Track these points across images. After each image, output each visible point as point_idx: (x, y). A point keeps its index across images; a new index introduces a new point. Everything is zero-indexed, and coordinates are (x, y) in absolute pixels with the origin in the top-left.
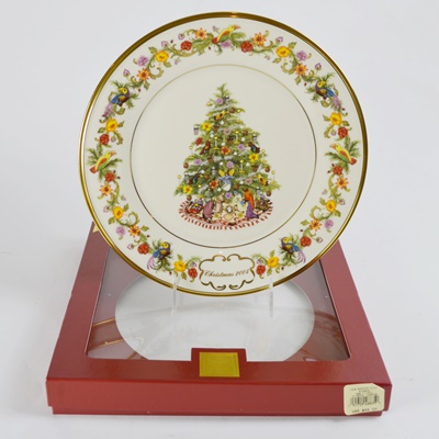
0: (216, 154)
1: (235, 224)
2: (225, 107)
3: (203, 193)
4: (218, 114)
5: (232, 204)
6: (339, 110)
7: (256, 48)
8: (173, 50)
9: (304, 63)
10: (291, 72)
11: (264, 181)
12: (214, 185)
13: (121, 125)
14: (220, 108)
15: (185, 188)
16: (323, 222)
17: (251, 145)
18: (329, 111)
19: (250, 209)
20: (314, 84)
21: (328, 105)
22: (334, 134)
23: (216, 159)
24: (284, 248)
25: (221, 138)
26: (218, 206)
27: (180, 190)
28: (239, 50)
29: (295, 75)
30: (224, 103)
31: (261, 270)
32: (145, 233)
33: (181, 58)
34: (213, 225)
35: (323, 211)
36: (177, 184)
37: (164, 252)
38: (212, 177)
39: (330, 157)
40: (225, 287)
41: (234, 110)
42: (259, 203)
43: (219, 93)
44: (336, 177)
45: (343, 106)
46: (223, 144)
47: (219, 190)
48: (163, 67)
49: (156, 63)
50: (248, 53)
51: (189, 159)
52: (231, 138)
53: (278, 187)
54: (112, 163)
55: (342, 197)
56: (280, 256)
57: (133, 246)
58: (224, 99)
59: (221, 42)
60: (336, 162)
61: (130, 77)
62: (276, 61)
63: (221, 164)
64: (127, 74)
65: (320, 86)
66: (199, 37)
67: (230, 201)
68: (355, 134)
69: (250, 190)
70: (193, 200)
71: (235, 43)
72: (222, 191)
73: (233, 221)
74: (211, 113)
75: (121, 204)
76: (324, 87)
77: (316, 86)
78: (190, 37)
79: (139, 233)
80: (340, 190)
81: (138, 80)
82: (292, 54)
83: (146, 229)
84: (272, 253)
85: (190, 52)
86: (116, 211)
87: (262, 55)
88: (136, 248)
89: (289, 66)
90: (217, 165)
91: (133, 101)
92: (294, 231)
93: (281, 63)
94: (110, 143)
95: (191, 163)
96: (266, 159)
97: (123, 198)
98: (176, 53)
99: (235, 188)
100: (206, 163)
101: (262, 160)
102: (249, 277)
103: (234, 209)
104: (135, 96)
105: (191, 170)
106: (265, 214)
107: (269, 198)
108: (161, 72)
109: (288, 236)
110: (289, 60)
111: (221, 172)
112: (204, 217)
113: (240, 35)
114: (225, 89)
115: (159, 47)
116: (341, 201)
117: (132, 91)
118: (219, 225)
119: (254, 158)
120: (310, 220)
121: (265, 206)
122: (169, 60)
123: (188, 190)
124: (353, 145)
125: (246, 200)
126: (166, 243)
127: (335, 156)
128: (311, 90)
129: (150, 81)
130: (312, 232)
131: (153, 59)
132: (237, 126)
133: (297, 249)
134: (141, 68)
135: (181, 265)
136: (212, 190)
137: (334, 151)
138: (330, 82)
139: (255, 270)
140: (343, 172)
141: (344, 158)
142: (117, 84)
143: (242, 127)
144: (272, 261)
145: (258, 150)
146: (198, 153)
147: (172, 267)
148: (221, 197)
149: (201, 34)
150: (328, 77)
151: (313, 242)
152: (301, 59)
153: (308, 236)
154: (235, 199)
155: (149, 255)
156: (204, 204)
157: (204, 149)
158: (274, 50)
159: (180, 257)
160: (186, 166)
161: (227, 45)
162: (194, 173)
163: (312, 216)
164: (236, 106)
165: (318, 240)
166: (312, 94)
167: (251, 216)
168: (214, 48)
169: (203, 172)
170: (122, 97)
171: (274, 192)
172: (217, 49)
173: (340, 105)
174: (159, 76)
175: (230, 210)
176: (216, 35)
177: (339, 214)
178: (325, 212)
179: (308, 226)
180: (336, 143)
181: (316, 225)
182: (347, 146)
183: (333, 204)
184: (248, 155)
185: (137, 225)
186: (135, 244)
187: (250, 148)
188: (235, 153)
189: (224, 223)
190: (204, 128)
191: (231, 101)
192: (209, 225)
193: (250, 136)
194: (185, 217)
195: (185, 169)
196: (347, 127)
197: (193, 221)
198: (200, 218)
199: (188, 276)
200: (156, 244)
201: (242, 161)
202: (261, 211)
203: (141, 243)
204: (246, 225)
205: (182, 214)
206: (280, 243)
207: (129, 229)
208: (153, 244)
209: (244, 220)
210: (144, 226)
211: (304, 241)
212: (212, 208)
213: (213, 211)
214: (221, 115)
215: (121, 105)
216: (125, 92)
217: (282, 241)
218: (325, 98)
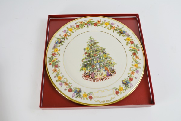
0: (92, 57)
1: (103, 79)
2: (93, 42)
3: (90, 69)
4: (91, 45)
5: (101, 72)
6: (129, 36)
7: (98, 24)
8: (74, 28)
9: (114, 26)
10: (110, 29)
11: (111, 63)
12: (93, 66)
13: (59, 50)
14: (91, 43)
15: (83, 69)
16: (135, 72)
18: (126, 37)
19: (108, 73)
20: (118, 31)
21: (125, 36)
22: (129, 44)
23: (93, 58)
24: (124, 83)
25: (93, 51)
27: (81, 70)
28: (93, 26)
29: (112, 30)
30: (92, 41)
31: (117, 93)
32: (71, 85)
33: (76, 30)
34: (96, 80)
36: (80, 68)
37: (78, 91)
38: (92, 64)
39: (131, 51)
41: (96, 43)
42: (110, 70)
43: (90, 39)
44: (134, 56)
45: (129, 35)
46: (94, 53)
47: (95, 68)
48: (71, 33)
49: (69, 32)
50: (96, 26)
53: (116, 64)
54: (57, 62)
55: (139, 62)
56: (123, 86)
57: (66, 89)
58: (92, 40)
59: (88, 24)
60: (133, 52)
61: (61, 36)
62: (105, 27)
63: (95, 59)
64: (60, 35)
66: (81, 24)
67: (100, 71)
69: (106, 66)
70: (87, 72)
71: (92, 24)
72: (97, 68)
73: (102, 78)
74: (88, 45)
75: (61, 75)
76: (122, 31)
77: (119, 31)
78: (78, 24)
79: (68, 85)
80: (137, 60)
81: (64, 37)
82: (109, 24)
84: (120, 86)
85: (79, 28)
86: (59, 77)
87: (101, 26)
88: (67, 90)
89: (110, 28)
90: (93, 60)
91: (63, 43)
92: (126, 77)
93: (107, 27)
94: (56, 56)
95: (84, 60)
96: (109, 56)
97: (61, 73)
98: (75, 28)
99: (100, 67)
100: (89, 60)
101: (108, 56)
102: (113, 96)
103: (102, 73)
104: (63, 42)
105: (85, 63)
106: (114, 74)
107: (114, 68)
108: (71, 34)
109: (124, 79)
110: (109, 26)
111: (95, 62)
112: (92, 78)
113: (93, 22)
114: (91, 37)
115: (69, 27)
116: (139, 63)
117: (62, 40)
118: (98, 80)
119: (105, 56)
120: (130, 72)
121: (113, 71)
122: (73, 31)
123: (84, 69)
124: (137, 45)
125: (106, 70)
126: (79, 88)
127: (132, 50)
128: (118, 33)
129: (68, 37)
130: (132, 76)
131: (68, 30)
133: (129, 83)
134: (64, 33)
135: (85, 95)
136: (93, 68)
137: (131, 49)
139: (115, 93)
140: (136, 54)
142: (57, 38)
143: (99, 47)
144: (121, 89)
145: (106, 53)
146: (86, 57)
147: (82, 96)
148: (97, 70)
149: (82, 23)
150: (122, 28)
151: (134, 79)
152: (113, 25)
153: (131, 77)
154: (102, 70)
155: (72, 93)
158: (104, 24)
159: (84, 92)
160: (83, 61)
161: (90, 25)
162: (86, 63)
163: (130, 70)
166: (119, 34)
167: (108, 75)
168: (86, 26)
169: (89, 63)
170: (59, 42)
171: (115, 66)
172: (87, 26)
173: (128, 35)
174: (70, 35)
176: (86, 22)
177: (140, 68)
178: (135, 68)
179: (130, 74)
181: (133, 73)
182: (135, 46)
183: (136, 65)
184: (103, 55)
185: (67, 82)
186: (67, 89)
187: (103, 53)
188: (99, 55)
189: (100, 79)
190: (87, 49)
191: (94, 41)
192: (94, 80)
193: (103, 50)
194: (85, 79)
195: (83, 63)
196: (133, 41)
197: (88, 80)
198: (90, 78)
199: (89, 99)
200: (75, 88)
201: (101, 58)
202: (112, 73)
203: (69, 88)
204: (108, 79)
205: (84, 78)
206: (122, 82)
207: (64, 83)
208: (74, 88)
209: (106, 77)
210: (70, 83)
211: (130, 79)
212: (94, 74)
213: (95, 75)
214: (92, 45)
215: (59, 44)
216: (60, 40)
217: (122, 81)
218: (123, 34)
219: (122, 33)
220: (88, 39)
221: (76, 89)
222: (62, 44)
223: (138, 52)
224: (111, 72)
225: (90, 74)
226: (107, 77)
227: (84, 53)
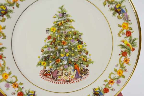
0: (59, 45)
1: (69, 81)
2: (63, 19)
3: (52, 65)
4: (59, 23)
5: (68, 71)
6: (127, 21)
11: (85, 59)
12: (58, 61)
13: (4, 28)
14: (61, 19)
15: (42, 63)
16: (115, 81)
17: (78, 40)
18: (121, 22)
20: (114, 6)
21: (121, 18)
22: (123, 34)
23: (59, 47)
24: (95, 93)
25: (61, 36)
27: (40, 64)
30: (63, 16)
32: (21, 87)
34: (58, 82)
35: (115, 75)
36: (38, 60)
38: (57, 57)
39: (121, 47)
41: (68, 21)
42: (82, 70)
43: (60, 10)
44: (123, 57)
45: (129, 19)
46: (63, 39)
47: (61, 64)
51: (44, 48)
52: (67, 36)
53: (92, 62)
55: (126, 68)
57: (14, 94)
58: (63, 14)
60: (124, 50)
63: (62, 50)
65: (117, 7)
67: (66, 70)
68: (135, 35)
69: (77, 64)
70: (47, 69)
72: (62, 64)
73: (68, 80)
74: (56, 22)
75: (7, 72)
76: (119, 8)
77: (115, 7)
79: (18, 87)
80: (125, 65)
81: (12, 1)
83: (22, 84)
86: (4, 75)
88: (16, 94)
90: (59, 51)
91: (10, 14)
92: (100, 85)
95: (45, 50)
96: (86, 47)
97: (8, 68)
99: (70, 63)
100: (53, 49)
101: (84, 48)
103: (69, 74)
104: (11, 11)
105: (46, 53)
106: (85, 76)
107: (87, 68)
109: (97, 87)
111: (62, 55)
112: (53, 78)
114: (63, 8)
116: (125, 70)
117: (9, 8)
118: (61, 82)
119: (79, 47)
120: (109, 79)
121: (85, 72)
123: (44, 64)
124: (134, 40)
125: (75, 69)
126: (33, 91)
127: (123, 47)
128: (112, 9)
129: (19, 2)
130: (110, 86)
132: (70, 30)
133: (102, 94)
136: (57, 64)
137: (123, 44)
138: (123, 4)
140: (128, 55)
141: (128, 47)
143: (73, 30)
145: (82, 43)
146: (49, 44)
148: (62, 68)
150: (122, 1)
151: (110, 91)
153: (107, 88)
154: (69, 69)
156: (53, 71)
157: (52, 42)
160: (43, 51)
162: (47, 55)
164: (70, 18)
165: (112, 90)
166: (113, 12)
167: (78, 77)
169: (52, 54)
170: (3, 12)
171: (90, 65)
173: (128, 18)
175: (66, 74)
177: (124, 77)
178: (117, 76)
179: (107, 83)
180: (125, 39)
181: (111, 82)
182: (130, 41)
183: (121, 72)
184: (76, 46)
185: (17, 82)
186: (15, 92)
187: (77, 42)
188: (69, 44)
189: (64, 81)
190: (52, 30)
191: (67, 15)
192: (56, 82)
193: (78, 35)
194: (43, 78)
195: (42, 53)
196: (131, 31)
197: (47, 80)
198: (51, 78)
200: (27, 92)
201: (73, 49)
202: (83, 75)
203: (19, 92)
204: (75, 82)
205: (41, 76)
206: (93, 91)
207: (12, 84)
208: (26, 92)
209: (74, 79)
210: (20, 83)
211: (105, 90)
212: (57, 73)
213: (58, 75)
214: (61, 23)
215: (2, 16)
216: (5, 9)
217: (94, 90)
218: (120, 14)
219: (117, 12)
220: (57, 11)
221: (29, 92)
222: (9, 17)
223: (131, 52)
224: (83, 74)
225: (51, 72)
226: (75, 80)
227: (47, 36)
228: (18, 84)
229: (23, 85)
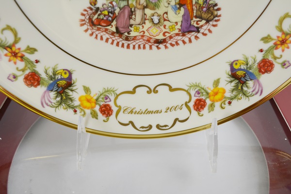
5: (161, 11)
19: (187, 18)
24: (234, 75)
26: (139, 14)
31: (200, 105)
32: (32, 57)
34: (132, 44)
37: (63, 83)
40: (150, 127)
42: (201, 8)
56: (227, 86)
57: (15, 77)
67: (156, 6)
70: (99, 4)
73: (161, 37)
79: (22, 57)
83: (32, 50)
84: (217, 83)
88: (21, 79)
92: (250, 51)
102: (183, 114)
103: (163, 19)
106: (209, 26)
109: (240, 58)
112: (118, 32)
118: (141, 42)
120: (275, 34)
125: (181, 4)
126: (66, 71)
130: (277, 53)
133: (252, 77)
135: (89, 101)
139: (191, 104)
144: (216, 94)
147: (76, 103)
151: (277, 67)
153: (270, 58)
155: (41, 90)
156: (117, 11)
159: (87, 90)
163: (280, 29)
165: (284, 65)
167: (188, 29)
175: (156, 20)
179: (271, 44)
181: (283, 42)
185: (18, 46)
186: (18, 73)
189: (149, 41)
192: (126, 43)
194: (90, 32)
197: (102, 38)
198: (113, 33)
199: (100, 115)
200: (50, 73)
202: (204, 22)
203: (27, 72)
204: (180, 42)
205: (85, 27)
206: (228, 69)
207: (5, 52)
208: (46, 72)
209: (177, 35)
210: (28, 47)
211: (264, 65)
212: (130, 18)
213: (132, 22)
217: (231, 65)
221: (55, 74)
224: (202, 18)
225: (113, 12)
226: (179, 38)
228: (22, 50)
229: (36, 52)
